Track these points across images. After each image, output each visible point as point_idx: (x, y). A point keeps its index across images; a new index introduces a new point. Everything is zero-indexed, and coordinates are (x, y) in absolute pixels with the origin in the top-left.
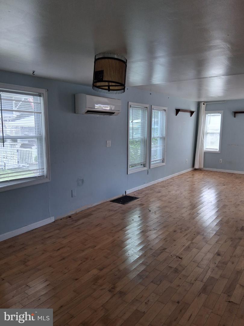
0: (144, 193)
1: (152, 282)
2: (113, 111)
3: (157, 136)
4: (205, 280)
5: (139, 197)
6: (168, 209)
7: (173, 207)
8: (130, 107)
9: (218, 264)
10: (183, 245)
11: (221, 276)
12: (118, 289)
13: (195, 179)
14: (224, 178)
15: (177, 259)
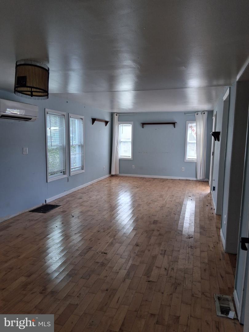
0: (65, 201)
1: (81, 278)
2: (30, 117)
3: (76, 143)
4: (128, 268)
5: (60, 204)
6: (90, 213)
7: (95, 211)
8: (47, 113)
9: (137, 253)
10: (107, 242)
11: (140, 263)
12: (49, 290)
13: (113, 185)
14: (137, 182)
15: (103, 255)
